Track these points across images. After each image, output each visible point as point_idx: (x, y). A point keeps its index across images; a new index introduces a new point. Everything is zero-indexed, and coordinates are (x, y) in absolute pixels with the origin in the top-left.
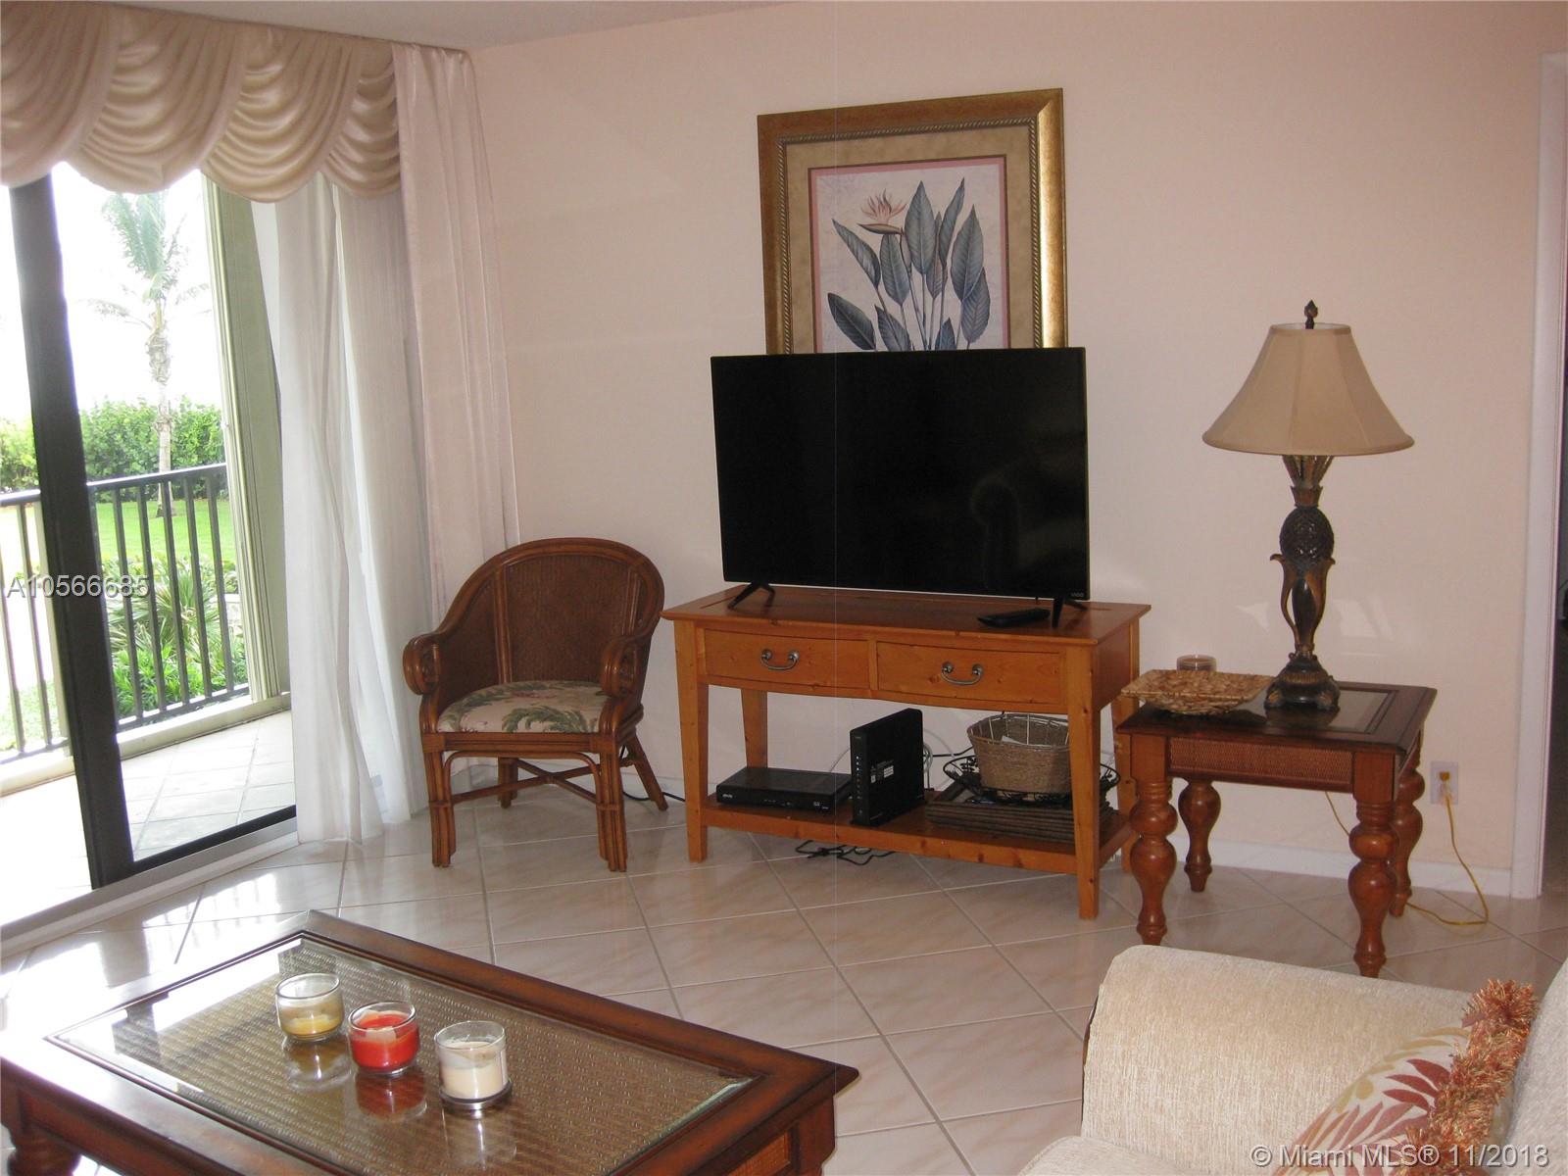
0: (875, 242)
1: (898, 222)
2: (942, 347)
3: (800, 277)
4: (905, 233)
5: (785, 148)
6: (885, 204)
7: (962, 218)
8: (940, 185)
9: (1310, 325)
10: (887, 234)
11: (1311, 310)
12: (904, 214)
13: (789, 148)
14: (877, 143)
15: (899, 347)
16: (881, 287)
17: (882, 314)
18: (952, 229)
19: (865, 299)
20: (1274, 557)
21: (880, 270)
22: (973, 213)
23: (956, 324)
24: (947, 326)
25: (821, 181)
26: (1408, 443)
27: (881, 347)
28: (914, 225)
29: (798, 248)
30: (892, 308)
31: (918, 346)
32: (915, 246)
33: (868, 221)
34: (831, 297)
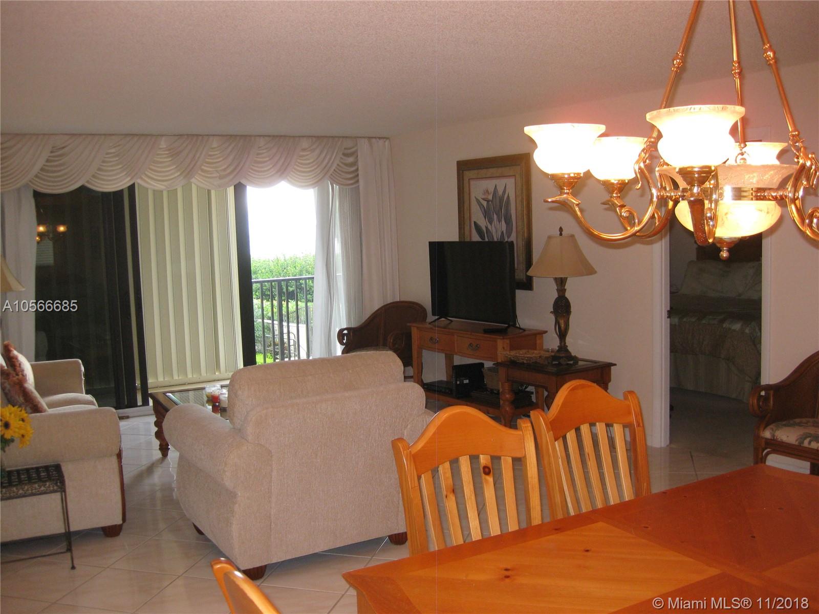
0: (485, 204)
1: (490, 197)
2: (501, 241)
3: (467, 216)
4: (492, 201)
5: (463, 173)
6: (487, 192)
7: (506, 196)
8: (501, 184)
9: (561, 234)
10: (488, 201)
11: (561, 229)
12: (492, 194)
13: (464, 172)
14: (484, 171)
15: (491, 240)
16: (487, 219)
17: (487, 228)
18: (503, 200)
19: (483, 223)
20: (551, 312)
21: (487, 214)
22: (508, 194)
23: (505, 232)
24: (502, 233)
25: (472, 182)
26: (595, 272)
27: (487, 240)
28: (494, 198)
29: (466, 205)
30: (489, 227)
31: (496, 240)
32: (494, 206)
33: (483, 197)
34: (475, 223)
